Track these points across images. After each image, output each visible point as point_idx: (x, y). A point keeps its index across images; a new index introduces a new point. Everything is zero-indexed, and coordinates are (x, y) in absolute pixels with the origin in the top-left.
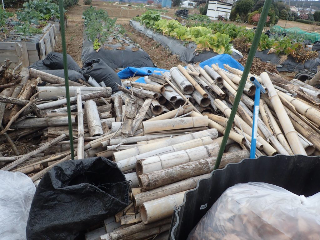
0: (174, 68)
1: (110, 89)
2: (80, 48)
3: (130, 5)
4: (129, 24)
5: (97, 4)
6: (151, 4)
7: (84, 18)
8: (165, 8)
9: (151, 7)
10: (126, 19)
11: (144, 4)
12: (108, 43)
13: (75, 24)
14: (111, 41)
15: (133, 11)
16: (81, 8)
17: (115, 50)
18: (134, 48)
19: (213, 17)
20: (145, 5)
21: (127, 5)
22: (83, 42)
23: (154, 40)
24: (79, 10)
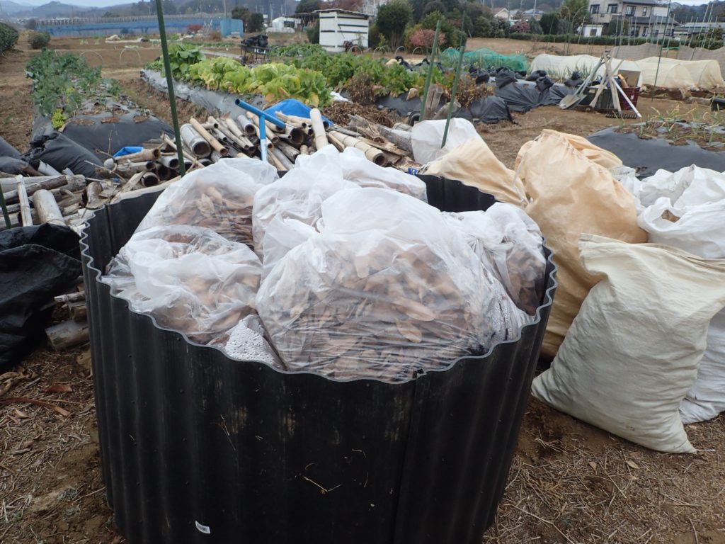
0: (185, 125)
1: (82, 178)
2: (27, 135)
3: (144, 38)
4: (140, 78)
5: (64, 45)
6: (196, 33)
7: (31, 74)
8: (229, 38)
9: (197, 39)
10: (135, 70)
11: (179, 34)
12: (83, 114)
13: (12, 92)
14: (89, 110)
15: (152, 50)
16: (24, 56)
17: (98, 124)
18: (138, 116)
19: (334, 47)
20: (182, 35)
21: (139, 40)
22: (33, 123)
23: (191, 103)
24: (19, 62)
